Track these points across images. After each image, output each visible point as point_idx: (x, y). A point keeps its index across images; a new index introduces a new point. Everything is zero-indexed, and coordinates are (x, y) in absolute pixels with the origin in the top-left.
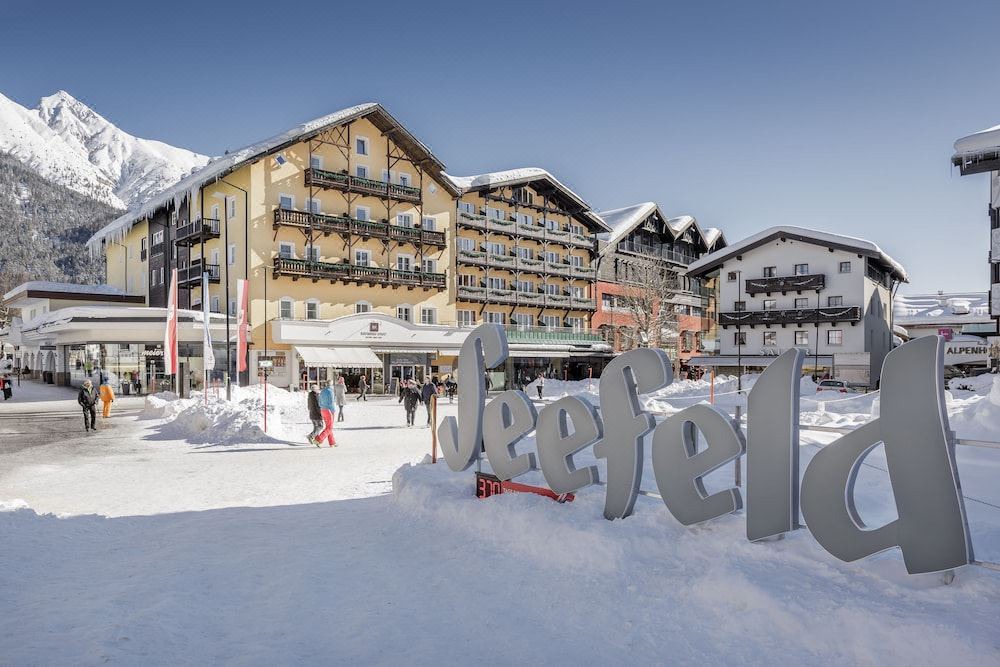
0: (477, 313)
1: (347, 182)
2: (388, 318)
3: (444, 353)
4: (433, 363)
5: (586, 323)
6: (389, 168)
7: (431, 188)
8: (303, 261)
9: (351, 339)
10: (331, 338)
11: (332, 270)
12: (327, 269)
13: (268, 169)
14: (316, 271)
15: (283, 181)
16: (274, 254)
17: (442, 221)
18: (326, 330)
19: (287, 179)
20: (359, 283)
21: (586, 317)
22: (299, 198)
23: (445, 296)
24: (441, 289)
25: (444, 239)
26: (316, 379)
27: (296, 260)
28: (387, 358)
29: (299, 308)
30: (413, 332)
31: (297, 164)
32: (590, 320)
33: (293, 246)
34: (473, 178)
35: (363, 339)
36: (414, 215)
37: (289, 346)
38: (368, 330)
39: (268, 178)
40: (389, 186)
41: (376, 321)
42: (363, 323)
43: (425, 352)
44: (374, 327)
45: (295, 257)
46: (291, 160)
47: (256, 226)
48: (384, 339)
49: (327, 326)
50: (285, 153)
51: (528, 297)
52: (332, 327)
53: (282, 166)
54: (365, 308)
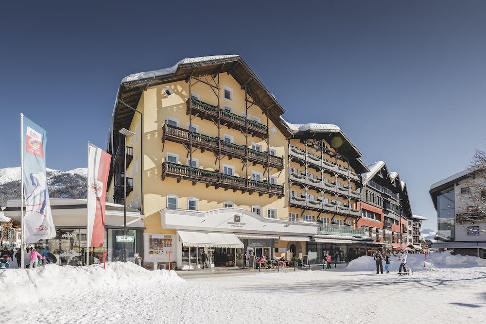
0: (299, 215)
1: (217, 113)
2: (246, 212)
3: (283, 239)
4: (276, 246)
5: (355, 225)
6: (247, 108)
7: (273, 130)
8: (185, 166)
9: (220, 227)
10: (205, 225)
11: (208, 175)
12: (204, 175)
13: (160, 97)
14: (195, 175)
15: (171, 107)
16: (163, 160)
17: (280, 151)
18: (202, 219)
19: (174, 106)
20: (226, 187)
21: (354, 221)
22: (183, 120)
23: (282, 201)
24: (280, 196)
25: (282, 162)
26: (195, 256)
27: (179, 165)
28: (246, 242)
29: (182, 202)
30: (264, 223)
31: (182, 96)
32: (356, 223)
33: (177, 156)
34: (299, 125)
35: (229, 227)
36: (263, 145)
37: (174, 231)
38: (232, 220)
39: (159, 104)
40: (247, 121)
41: (239, 214)
42: (230, 215)
43: (272, 237)
44: (237, 219)
45: (179, 163)
46: (178, 93)
47: (149, 138)
48: (244, 228)
49: (202, 216)
50: (173, 87)
51: (328, 206)
52: (206, 217)
53: (169, 96)
54: (230, 206)
